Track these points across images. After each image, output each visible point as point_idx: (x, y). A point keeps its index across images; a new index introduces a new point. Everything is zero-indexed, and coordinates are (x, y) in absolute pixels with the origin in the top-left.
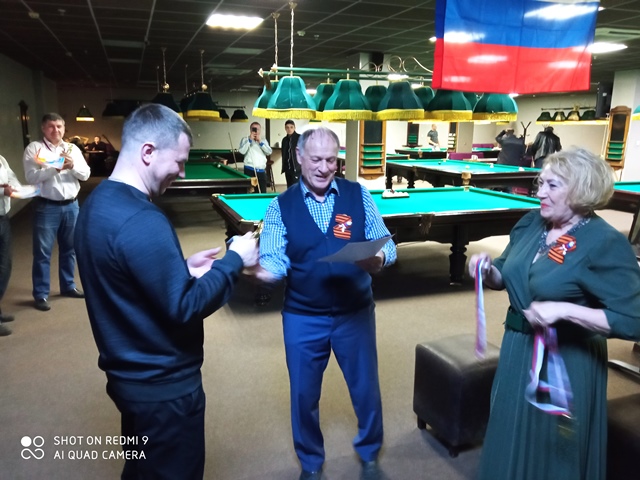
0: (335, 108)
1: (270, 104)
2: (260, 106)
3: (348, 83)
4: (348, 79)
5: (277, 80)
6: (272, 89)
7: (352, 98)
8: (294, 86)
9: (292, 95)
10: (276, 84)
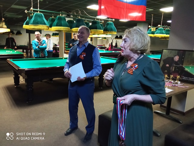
0: (56, 26)
1: (30, 23)
2: (26, 24)
3: (61, 17)
4: (61, 16)
5: (33, 15)
6: (31, 18)
7: (63, 22)
8: (40, 16)
9: (39, 20)
10: (32, 16)
